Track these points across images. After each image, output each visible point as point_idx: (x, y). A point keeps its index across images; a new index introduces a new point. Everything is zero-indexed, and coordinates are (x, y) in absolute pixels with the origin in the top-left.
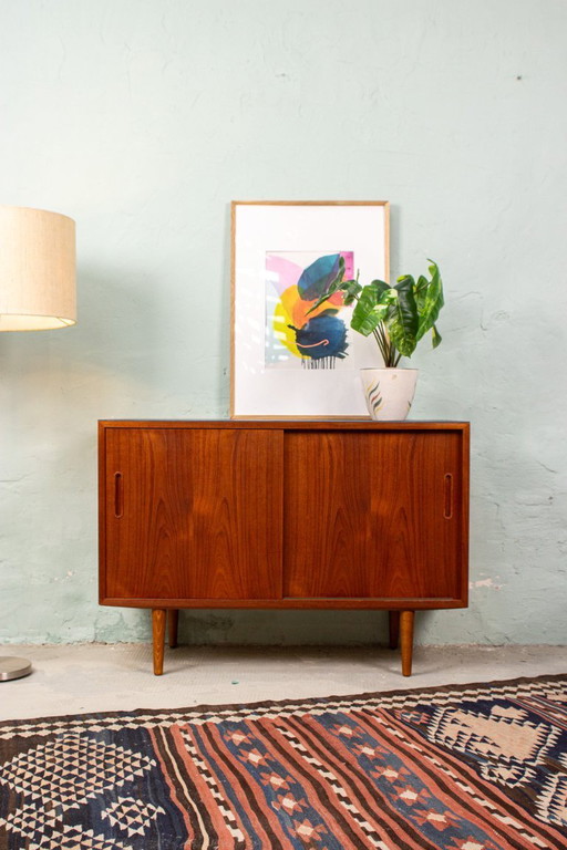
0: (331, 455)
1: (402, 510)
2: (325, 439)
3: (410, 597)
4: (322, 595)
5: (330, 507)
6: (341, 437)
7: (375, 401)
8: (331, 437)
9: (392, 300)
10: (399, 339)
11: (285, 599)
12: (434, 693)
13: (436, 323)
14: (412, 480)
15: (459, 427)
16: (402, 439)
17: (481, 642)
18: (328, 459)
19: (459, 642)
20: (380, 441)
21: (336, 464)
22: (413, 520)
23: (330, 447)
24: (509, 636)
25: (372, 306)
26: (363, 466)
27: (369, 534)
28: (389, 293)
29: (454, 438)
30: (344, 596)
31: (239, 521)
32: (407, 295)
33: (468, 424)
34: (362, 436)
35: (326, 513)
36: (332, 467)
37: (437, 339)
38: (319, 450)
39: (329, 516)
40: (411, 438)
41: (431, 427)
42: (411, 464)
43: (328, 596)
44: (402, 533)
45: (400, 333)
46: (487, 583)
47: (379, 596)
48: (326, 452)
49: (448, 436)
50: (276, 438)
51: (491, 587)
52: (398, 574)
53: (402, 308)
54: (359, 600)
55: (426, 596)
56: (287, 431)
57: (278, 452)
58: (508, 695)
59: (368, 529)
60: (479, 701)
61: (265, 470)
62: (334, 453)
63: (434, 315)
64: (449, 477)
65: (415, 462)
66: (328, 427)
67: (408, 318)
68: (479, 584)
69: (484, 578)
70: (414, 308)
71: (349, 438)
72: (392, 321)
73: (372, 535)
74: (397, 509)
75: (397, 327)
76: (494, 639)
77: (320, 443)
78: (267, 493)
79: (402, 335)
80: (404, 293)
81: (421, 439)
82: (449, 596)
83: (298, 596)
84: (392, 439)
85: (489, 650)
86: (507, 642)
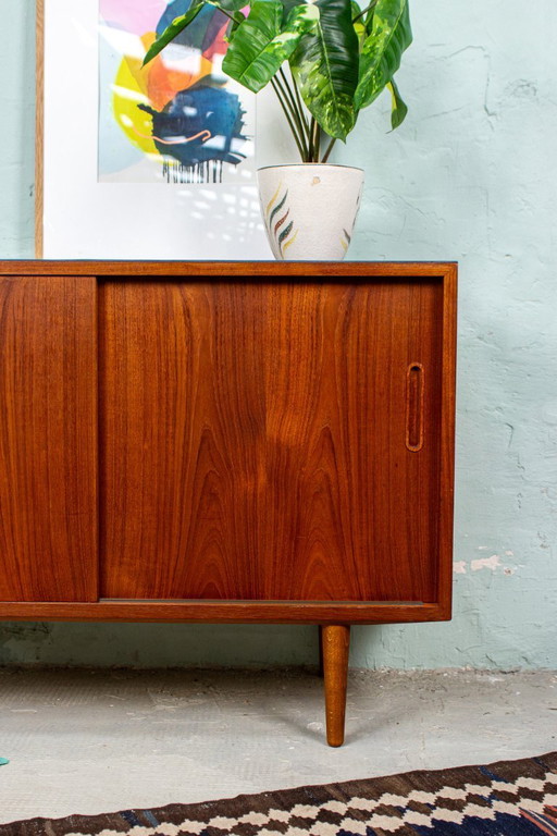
0: (189, 326)
1: (327, 434)
2: (177, 294)
3: (342, 599)
4: (173, 595)
5: (187, 429)
6: (207, 290)
7: (281, 229)
8: (190, 292)
9: (308, 23)
10: (322, 103)
11: (103, 602)
12: (377, 795)
13: (396, 76)
14: (345, 376)
15: (435, 272)
16: (327, 295)
17: (481, 665)
18: (183, 334)
19: (441, 666)
20: (284, 300)
21: (198, 346)
22: (347, 454)
23: (187, 313)
24: (529, 655)
25: (270, 36)
26: (250, 347)
27: (262, 479)
28: (303, 11)
29: (427, 293)
30: (217, 596)
31: (12, 452)
32: (339, 19)
33: (454, 265)
34: (249, 290)
35: (180, 440)
36: (191, 350)
37: (400, 112)
38: (166, 317)
39: (186, 443)
40: (343, 293)
41: (383, 273)
42: (344, 343)
43: (185, 596)
44: (327, 476)
45: (324, 91)
46: (492, 563)
47: (281, 597)
48: (180, 321)
49: (416, 290)
50: (83, 292)
51: (498, 568)
52: (318, 554)
53: (329, 41)
54: (244, 604)
55: (372, 598)
56: (103, 281)
57: (87, 320)
58: (527, 804)
59: (261, 470)
60: (467, 819)
61: (60, 354)
62: (195, 323)
63: (391, 60)
64: (416, 369)
65: (352, 341)
66: (181, 272)
67: (341, 62)
68: (477, 564)
69: (486, 555)
70: (352, 43)
71: (224, 292)
72: (309, 66)
73: (270, 480)
74: (317, 432)
75: (319, 78)
76: (504, 660)
77: (168, 301)
78: (66, 398)
79: (329, 96)
80: (333, 14)
81: (363, 295)
82: (414, 599)
83: (127, 595)
84: (306, 297)
85: (493, 679)
86: (525, 667)
